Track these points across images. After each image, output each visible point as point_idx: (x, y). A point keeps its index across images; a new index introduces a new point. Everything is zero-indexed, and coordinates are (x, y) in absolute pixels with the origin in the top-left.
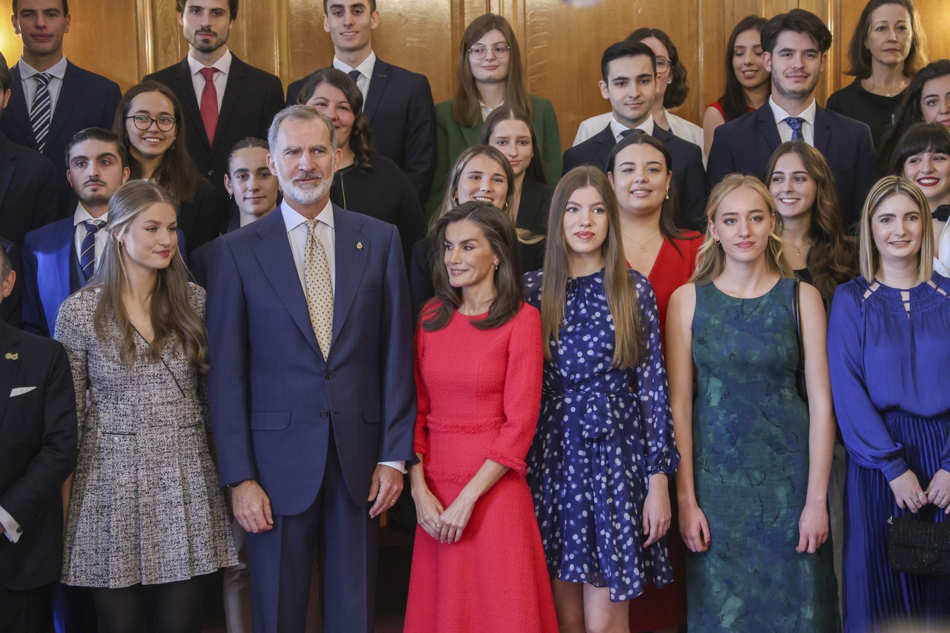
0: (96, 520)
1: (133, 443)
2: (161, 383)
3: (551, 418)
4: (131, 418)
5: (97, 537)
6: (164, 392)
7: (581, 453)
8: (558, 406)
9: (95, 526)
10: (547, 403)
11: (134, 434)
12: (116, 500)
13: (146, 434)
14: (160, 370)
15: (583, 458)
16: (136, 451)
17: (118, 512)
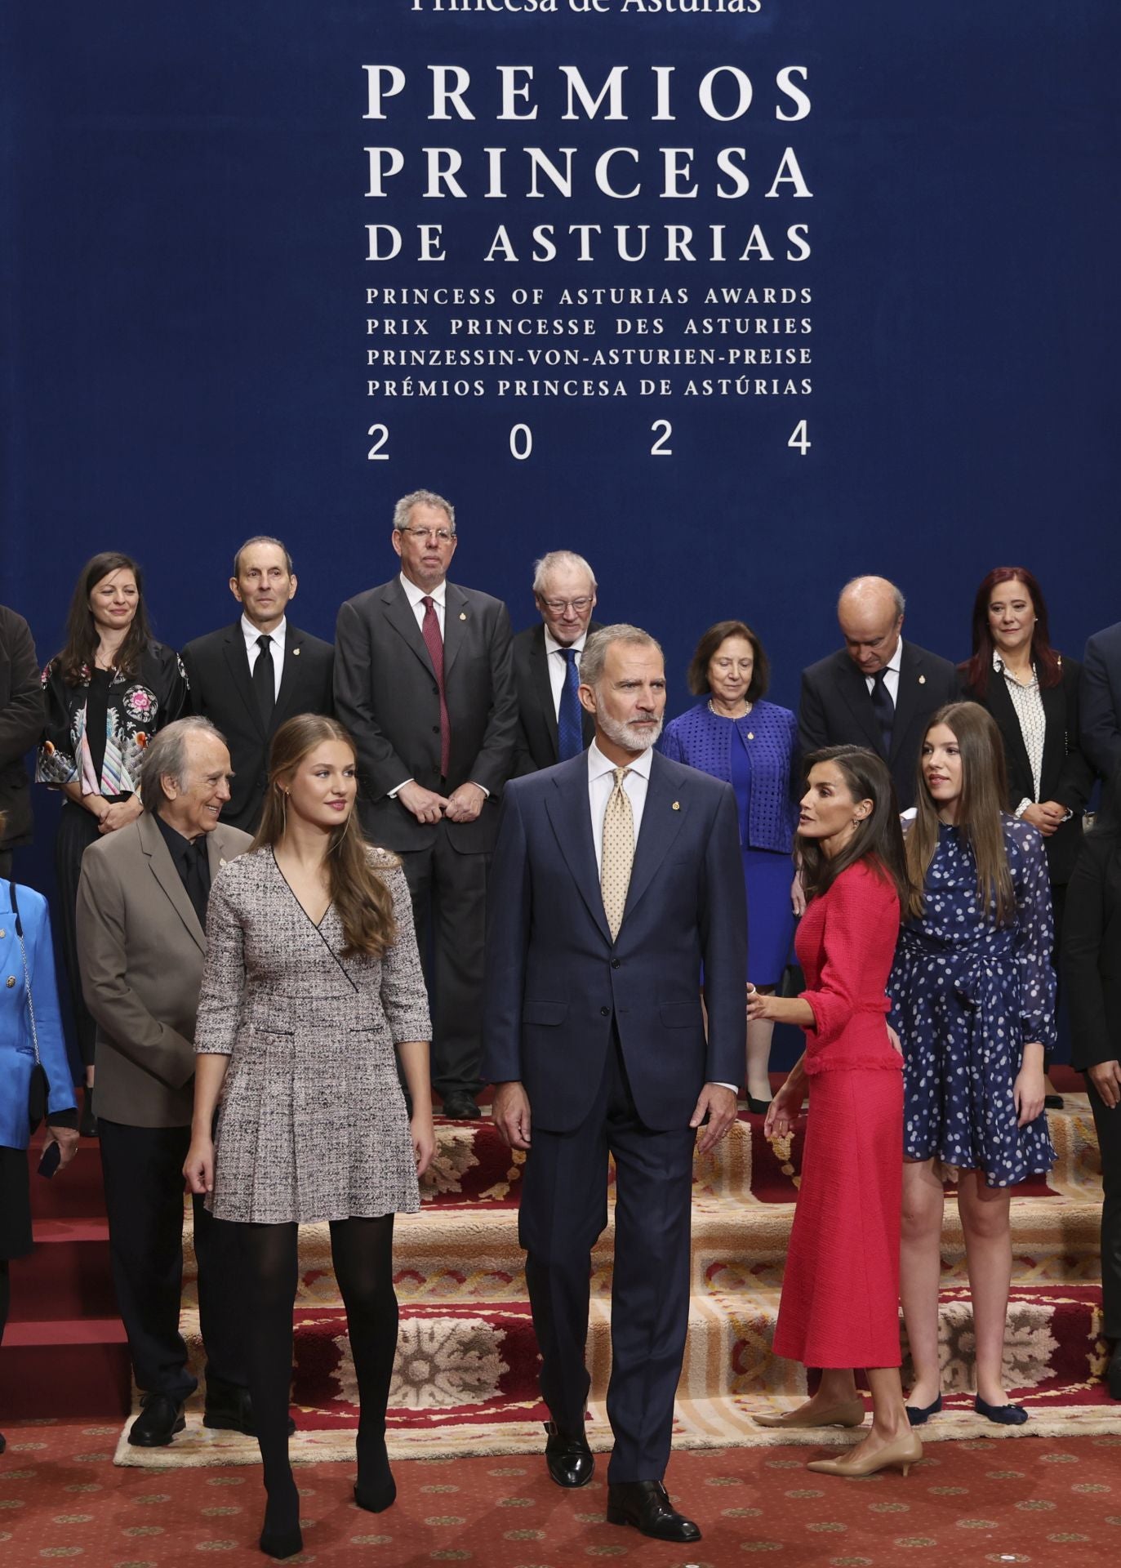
0: (239, 1137)
1: (290, 1045)
2: (325, 972)
3: (922, 981)
4: (287, 1014)
5: (238, 1159)
6: (328, 984)
7: (960, 1021)
8: (931, 967)
9: (237, 1145)
10: (917, 963)
11: (291, 1034)
12: (265, 1113)
13: (306, 1035)
14: (323, 956)
15: (963, 1027)
16: (293, 1055)
17: (268, 1128)
